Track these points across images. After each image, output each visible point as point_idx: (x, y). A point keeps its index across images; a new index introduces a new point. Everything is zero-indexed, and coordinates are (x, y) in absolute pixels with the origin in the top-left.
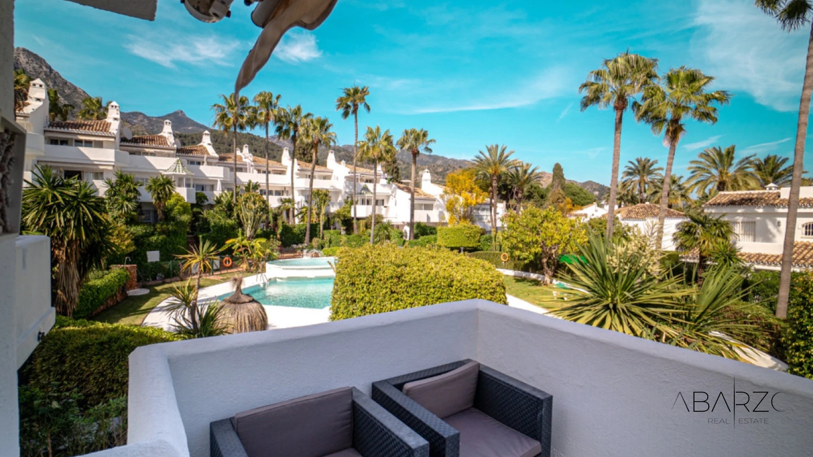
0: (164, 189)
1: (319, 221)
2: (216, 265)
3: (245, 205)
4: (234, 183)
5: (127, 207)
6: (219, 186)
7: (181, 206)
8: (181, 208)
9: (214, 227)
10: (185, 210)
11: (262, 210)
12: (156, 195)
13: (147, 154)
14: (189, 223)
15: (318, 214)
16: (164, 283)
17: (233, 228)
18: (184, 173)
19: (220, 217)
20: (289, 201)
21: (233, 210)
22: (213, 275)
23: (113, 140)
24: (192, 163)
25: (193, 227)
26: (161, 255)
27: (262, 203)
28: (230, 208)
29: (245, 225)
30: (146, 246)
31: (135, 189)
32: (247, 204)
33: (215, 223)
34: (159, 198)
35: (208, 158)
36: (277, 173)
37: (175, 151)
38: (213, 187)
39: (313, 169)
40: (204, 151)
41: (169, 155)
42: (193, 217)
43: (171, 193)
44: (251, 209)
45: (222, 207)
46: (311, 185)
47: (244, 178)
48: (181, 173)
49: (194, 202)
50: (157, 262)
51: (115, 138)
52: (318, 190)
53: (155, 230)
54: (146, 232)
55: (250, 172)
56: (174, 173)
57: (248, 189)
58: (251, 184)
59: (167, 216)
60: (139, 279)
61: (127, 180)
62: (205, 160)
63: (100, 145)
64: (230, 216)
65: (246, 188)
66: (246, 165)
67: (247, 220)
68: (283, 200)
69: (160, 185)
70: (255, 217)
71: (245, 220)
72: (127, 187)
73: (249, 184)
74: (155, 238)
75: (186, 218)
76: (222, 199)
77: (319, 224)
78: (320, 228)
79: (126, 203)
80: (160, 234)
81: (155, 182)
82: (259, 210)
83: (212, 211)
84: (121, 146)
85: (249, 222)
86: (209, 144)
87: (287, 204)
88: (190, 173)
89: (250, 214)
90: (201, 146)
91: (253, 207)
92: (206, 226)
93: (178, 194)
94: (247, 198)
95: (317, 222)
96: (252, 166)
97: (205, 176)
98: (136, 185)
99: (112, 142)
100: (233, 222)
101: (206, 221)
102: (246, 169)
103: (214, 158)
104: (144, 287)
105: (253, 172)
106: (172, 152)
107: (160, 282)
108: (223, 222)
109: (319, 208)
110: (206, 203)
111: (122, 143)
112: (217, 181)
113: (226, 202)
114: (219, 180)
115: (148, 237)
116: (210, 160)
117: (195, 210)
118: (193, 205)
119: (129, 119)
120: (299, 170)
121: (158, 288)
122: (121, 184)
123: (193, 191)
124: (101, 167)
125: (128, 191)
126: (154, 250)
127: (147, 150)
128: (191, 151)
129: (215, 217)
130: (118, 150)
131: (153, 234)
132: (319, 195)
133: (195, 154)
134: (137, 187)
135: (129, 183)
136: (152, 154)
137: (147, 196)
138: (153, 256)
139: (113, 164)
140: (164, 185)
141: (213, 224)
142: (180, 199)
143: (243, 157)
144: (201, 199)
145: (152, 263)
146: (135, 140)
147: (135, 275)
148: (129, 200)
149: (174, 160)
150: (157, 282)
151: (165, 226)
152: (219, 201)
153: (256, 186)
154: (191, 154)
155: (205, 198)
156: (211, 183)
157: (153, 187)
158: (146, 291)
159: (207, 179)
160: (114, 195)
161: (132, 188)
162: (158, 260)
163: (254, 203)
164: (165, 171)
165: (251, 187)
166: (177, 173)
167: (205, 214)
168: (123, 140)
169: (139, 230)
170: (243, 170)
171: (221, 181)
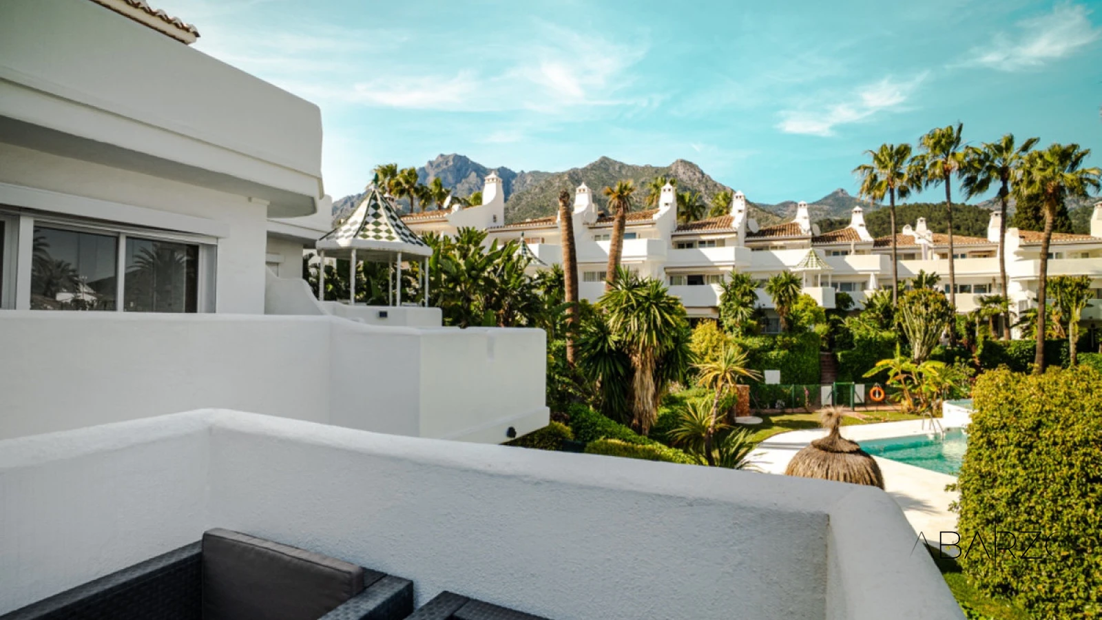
0: (787, 290)
1: (1068, 336)
2: (858, 397)
3: (910, 308)
4: (894, 277)
5: (742, 313)
6: (872, 284)
7: (812, 311)
8: (812, 314)
9: (859, 341)
10: (817, 318)
11: (941, 315)
12: (777, 299)
13: (775, 248)
14: (826, 335)
15: (1064, 324)
16: (783, 413)
17: (891, 344)
18: (819, 268)
19: (868, 327)
20: (997, 300)
21: (892, 318)
22: (854, 411)
23: (734, 235)
24: (836, 253)
25: (832, 343)
26: (782, 376)
27: (939, 304)
28: (888, 313)
29: (912, 340)
30: (763, 363)
31: (751, 292)
32: (913, 308)
33: (860, 336)
34: (781, 302)
35: (855, 245)
36: (979, 256)
37: (810, 240)
38: (864, 285)
39: (1048, 240)
40: (854, 235)
41: (803, 247)
42: (831, 328)
43: (796, 295)
44: (921, 314)
45: (874, 312)
46: (1044, 269)
47: (913, 268)
48: (814, 268)
49: (833, 305)
50: (776, 385)
51: (736, 233)
52: (1062, 278)
53: (775, 343)
54: (764, 346)
55: (926, 258)
56: (806, 268)
57: (918, 283)
58: (924, 277)
59: (793, 326)
60: (752, 405)
61: (743, 281)
62: (852, 247)
63: (722, 243)
64: (886, 327)
65: (915, 282)
66: (920, 248)
67: (914, 332)
68: (985, 299)
69: (782, 285)
70: (927, 327)
71: (911, 333)
72: (742, 289)
73: (920, 277)
74: (774, 353)
75: (820, 329)
76: (875, 301)
77: (1067, 341)
78: (1068, 348)
79: (741, 309)
80: (781, 348)
81: (776, 281)
82: (935, 315)
83: (857, 319)
84: (746, 242)
85: (918, 335)
86: (861, 225)
87: (993, 305)
88: (827, 267)
89: (918, 323)
90: (849, 229)
91: (924, 311)
92: (847, 341)
93: (807, 296)
94: (914, 298)
95: (1063, 337)
96: (930, 248)
97: (853, 270)
98: (752, 286)
99: (733, 238)
100: (892, 335)
101: (848, 334)
102: (920, 254)
103: (867, 243)
104: (757, 415)
105: (932, 258)
106: (806, 241)
107: (779, 411)
108: (872, 334)
109: (1067, 311)
110: (852, 308)
111: (748, 239)
112: (869, 275)
113: (882, 305)
114: (872, 273)
115: (766, 351)
116: (858, 248)
117: (832, 317)
118: (829, 311)
119: (779, 212)
120: (1020, 246)
121: (774, 419)
122: (736, 287)
123: (832, 292)
124: (721, 269)
125: (744, 294)
126: (774, 368)
127: (775, 243)
128: (834, 238)
129: (860, 328)
130: (742, 247)
131: (772, 349)
132: (1066, 286)
133: (839, 241)
134: (753, 289)
135: (745, 285)
136: (782, 248)
137: (767, 300)
138: (773, 377)
139: (733, 263)
140: (787, 285)
141: (857, 337)
142: (810, 302)
143: (916, 236)
144: (843, 304)
145: (770, 386)
146: (762, 233)
147: (747, 398)
148: (745, 305)
149: (806, 251)
150: (775, 411)
151: (787, 338)
152: (870, 305)
153: (933, 280)
154: (834, 243)
155: (849, 299)
156: (863, 280)
157: (774, 288)
158: (758, 421)
159: (856, 274)
160: (729, 300)
161: (747, 290)
162: (779, 383)
163: (927, 306)
164: (794, 267)
165: (924, 281)
166: (810, 268)
167: (846, 322)
168: (749, 234)
169: (754, 342)
170: (916, 256)
171: (876, 275)
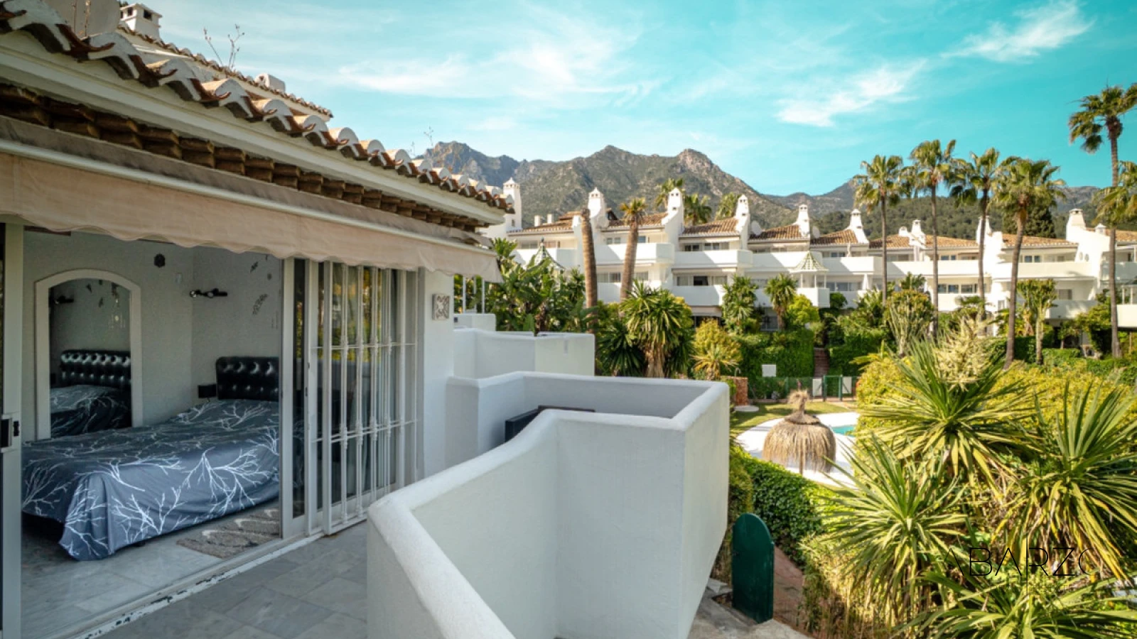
0: (784, 291)
1: (1035, 333)
2: (846, 388)
3: (896, 307)
4: (884, 280)
5: (742, 312)
6: (866, 284)
7: (807, 311)
8: (806, 314)
9: (848, 338)
10: (812, 315)
11: (923, 315)
12: (774, 300)
13: (777, 250)
14: (821, 332)
15: (1033, 322)
16: (778, 403)
17: (877, 341)
18: (815, 270)
19: (857, 325)
20: (975, 300)
21: (881, 316)
22: (841, 400)
23: (737, 239)
24: (834, 255)
25: (826, 340)
26: (778, 370)
27: (921, 305)
28: (878, 312)
29: (897, 337)
30: (761, 357)
31: (750, 293)
32: (899, 308)
33: (850, 333)
34: (778, 303)
35: (852, 247)
36: (969, 258)
37: (809, 243)
38: (859, 286)
40: (852, 237)
41: (802, 249)
42: (825, 325)
43: (791, 296)
44: (905, 313)
45: (864, 311)
46: (1015, 272)
47: (905, 268)
48: (811, 270)
49: (828, 305)
50: (773, 377)
51: (739, 236)
52: (1031, 281)
53: (772, 338)
54: (762, 342)
55: (918, 260)
56: (803, 270)
57: (906, 285)
58: (911, 278)
59: (788, 324)
60: (750, 395)
61: (743, 284)
62: (848, 249)
63: (726, 246)
64: (875, 325)
65: (903, 283)
66: (912, 250)
67: (899, 330)
68: (965, 300)
69: (780, 287)
70: (910, 325)
71: (897, 330)
72: (743, 291)
73: (908, 279)
74: (771, 349)
75: (815, 326)
76: (866, 301)
77: (1035, 338)
78: (1035, 344)
79: (741, 309)
80: (777, 344)
81: (774, 283)
82: (917, 315)
83: (847, 317)
84: (749, 244)
85: (902, 333)
86: (859, 227)
87: (971, 305)
88: (823, 269)
89: (903, 321)
90: (848, 231)
91: (908, 311)
92: (839, 337)
93: (803, 297)
94: (899, 298)
95: (1031, 334)
96: (921, 250)
97: (848, 271)
98: (752, 288)
99: (737, 241)
100: (881, 332)
101: (839, 330)
102: (913, 255)
103: (863, 246)
104: (754, 403)
105: (923, 260)
106: (805, 244)
107: (774, 401)
108: (861, 331)
109: (1035, 311)
110: (845, 307)
111: (750, 241)
112: (863, 276)
113: (872, 305)
114: (866, 275)
115: (763, 347)
116: (854, 249)
117: (827, 315)
118: (822, 311)
119: (789, 204)
120: (1003, 250)
121: (769, 407)
122: (737, 288)
123: (827, 291)
124: (725, 270)
125: (744, 296)
126: (770, 363)
127: (776, 245)
128: (832, 240)
129: (851, 326)
130: (745, 250)
131: (769, 345)
133: (838, 243)
134: (752, 291)
135: (745, 287)
136: (783, 250)
137: (765, 299)
138: (769, 370)
139: (736, 266)
140: (784, 286)
141: (847, 335)
142: (804, 301)
143: (911, 238)
144: (837, 305)
145: (767, 379)
146: (764, 235)
147: (746, 389)
148: (744, 305)
149: (805, 253)
150: (771, 401)
151: (783, 335)
152: (862, 305)
153: (919, 281)
154: (832, 244)
155: (843, 299)
156: (858, 280)
157: (772, 290)
158: (754, 409)
159: (850, 275)
160: (730, 301)
161: (747, 292)
162: (775, 375)
163: (911, 306)
164: (793, 268)
165: (911, 283)
166: (807, 270)
167: (839, 321)
168: (752, 236)
169: (753, 339)
170: (910, 258)
171: (869, 276)
